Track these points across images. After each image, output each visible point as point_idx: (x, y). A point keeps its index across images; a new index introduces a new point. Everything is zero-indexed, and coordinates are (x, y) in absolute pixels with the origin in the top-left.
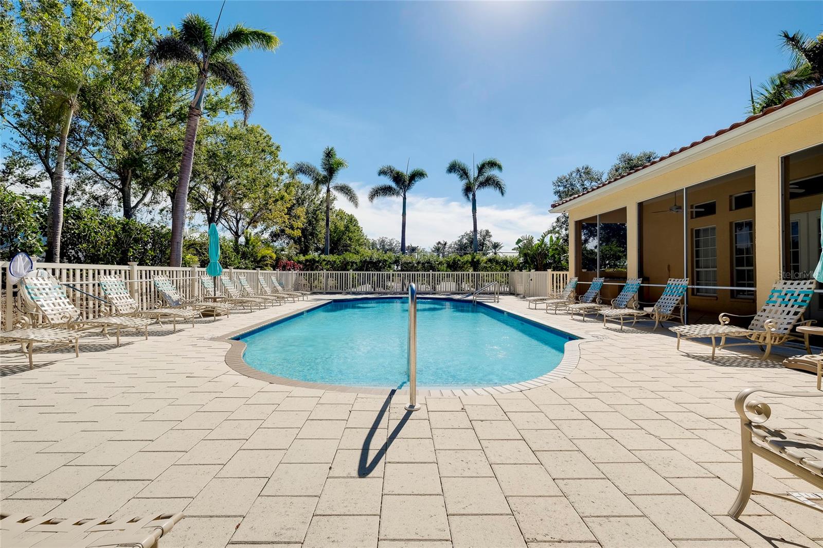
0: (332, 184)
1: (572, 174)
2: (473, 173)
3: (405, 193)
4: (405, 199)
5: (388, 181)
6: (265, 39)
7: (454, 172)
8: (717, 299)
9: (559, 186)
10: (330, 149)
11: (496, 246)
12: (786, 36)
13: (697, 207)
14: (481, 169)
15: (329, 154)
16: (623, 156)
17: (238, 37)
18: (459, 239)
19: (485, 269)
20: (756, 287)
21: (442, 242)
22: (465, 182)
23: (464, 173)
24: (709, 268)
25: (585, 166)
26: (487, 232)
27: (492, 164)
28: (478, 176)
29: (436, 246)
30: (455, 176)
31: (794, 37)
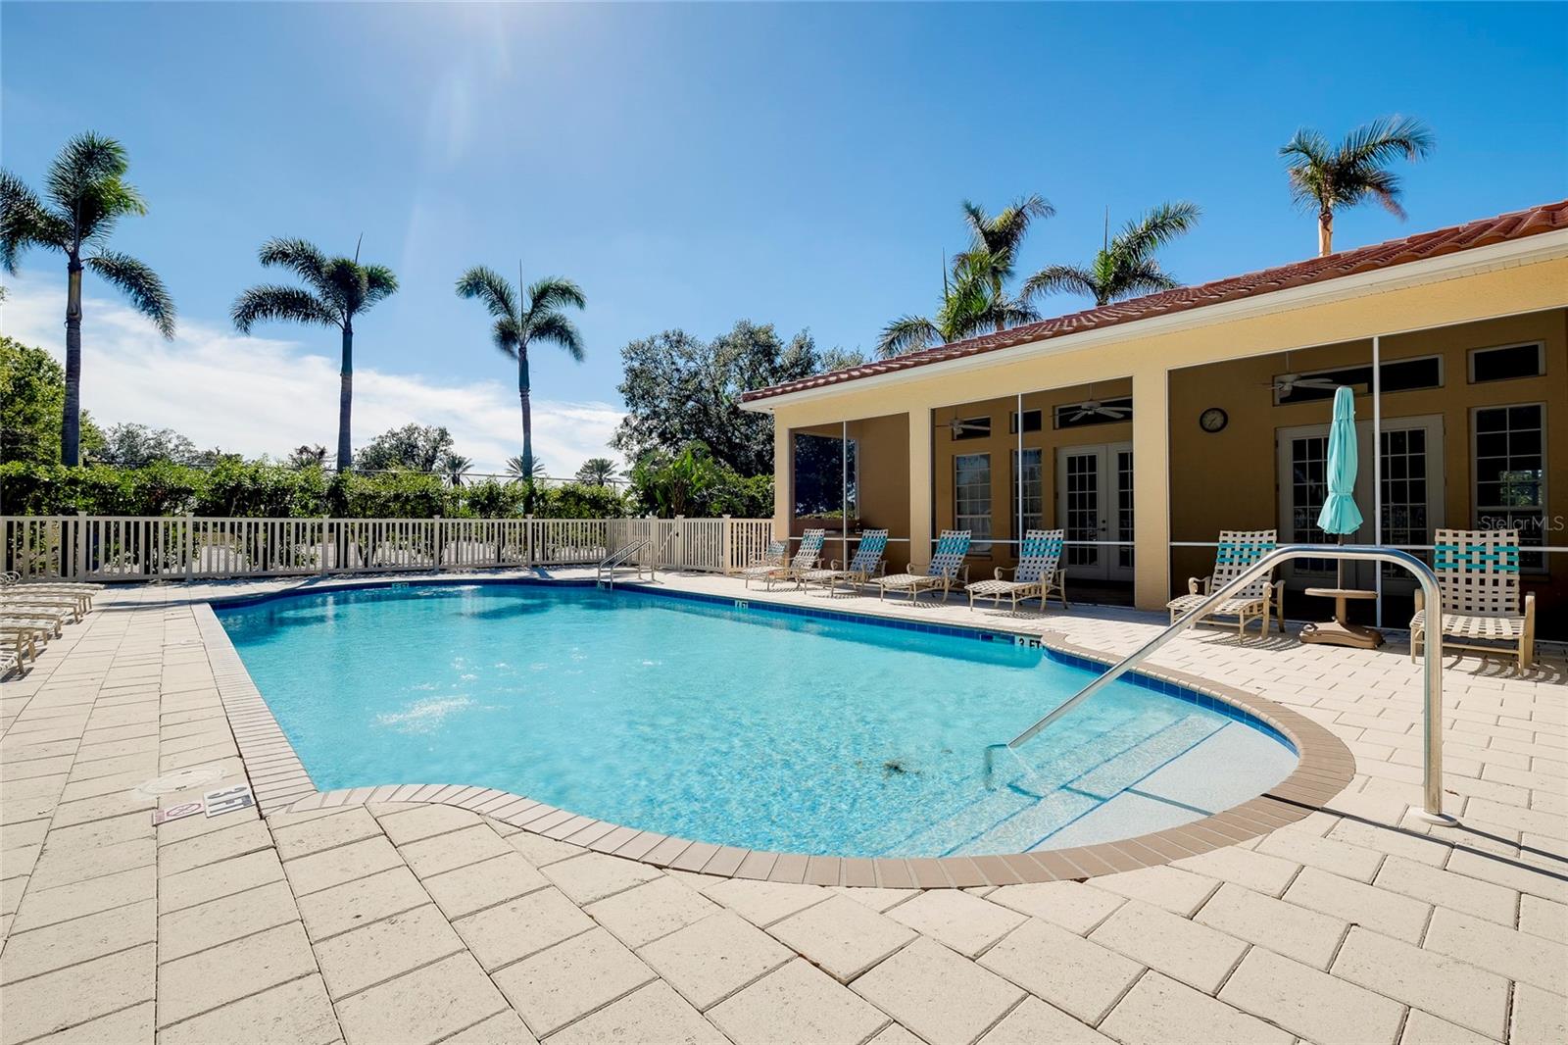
0: (88, 250)
1: (653, 341)
2: (523, 304)
3: (349, 318)
4: (348, 333)
7: (478, 293)
8: (991, 560)
9: (632, 359)
11: (456, 464)
12: (968, 207)
13: (966, 423)
14: (541, 296)
16: (743, 325)
18: (375, 443)
19: (557, 513)
20: (1133, 540)
21: (313, 449)
22: (502, 317)
23: (501, 299)
24: (978, 514)
25: (677, 331)
26: (443, 433)
27: (566, 293)
28: (533, 311)
29: (296, 456)
30: (479, 304)
31: (975, 210)
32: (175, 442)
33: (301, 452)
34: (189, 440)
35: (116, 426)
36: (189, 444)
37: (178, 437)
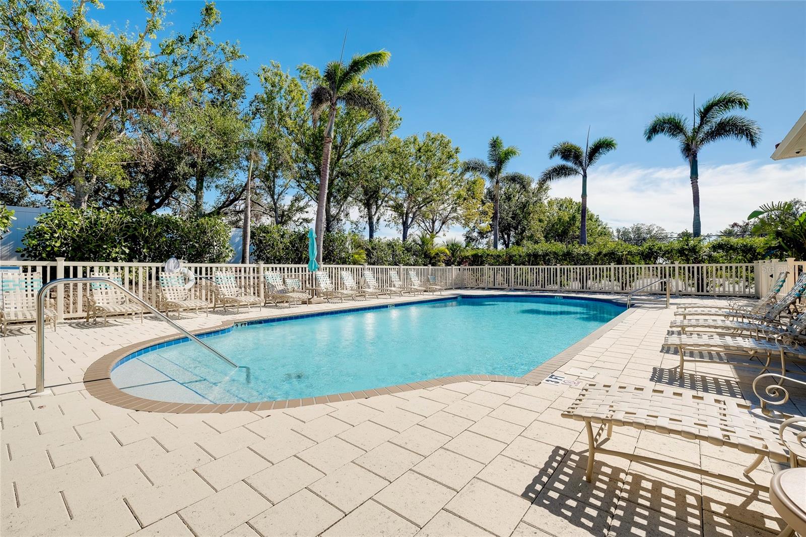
2: (692, 123)
3: (585, 170)
5: (558, 161)
6: (375, 58)
10: (495, 139)
14: (705, 114)
15: (495, 144)
17: (356, 66)
21: (741, 224)
22: (681, 137)
23: (676, 128)
27: (727, 102)
28: (702, 124)
32: (656, 229)
33: (733, 226)
34: (663, 228)
35: (633, 226)
36: (663, 230)
37: (657, 227)
